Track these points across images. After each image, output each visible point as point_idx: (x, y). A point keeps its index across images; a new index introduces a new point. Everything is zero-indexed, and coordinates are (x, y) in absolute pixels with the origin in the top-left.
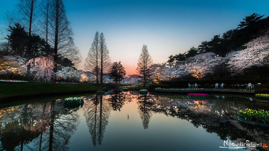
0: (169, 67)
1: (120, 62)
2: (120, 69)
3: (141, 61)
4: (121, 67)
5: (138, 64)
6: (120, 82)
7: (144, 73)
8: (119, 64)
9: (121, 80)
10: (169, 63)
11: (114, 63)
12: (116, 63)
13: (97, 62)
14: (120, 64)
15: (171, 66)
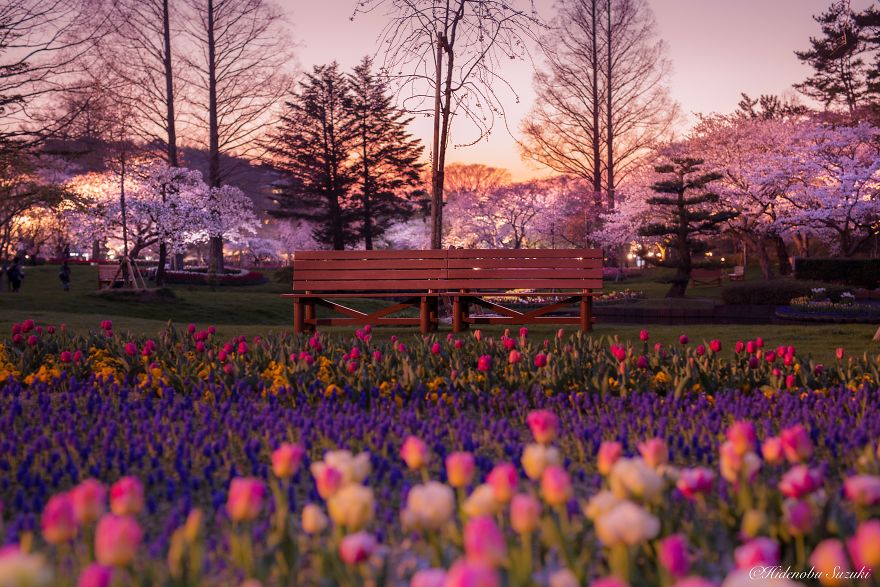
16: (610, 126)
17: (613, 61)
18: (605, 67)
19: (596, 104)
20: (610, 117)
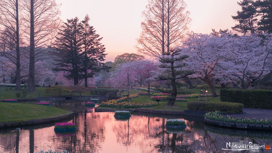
0: (240, 34)
1: (87, 19)
2: (88, 39)
3: (152, 16)
4: (91, 32)
5: (143, 23)
6: (86, 81)
7: (172, 68)
8: (84, 26)
9: (91, 76)
10: (241, 22)
11: (69, 21)
12: (76, 20)
13: (17, 19)
14: (87, 25)
15: (245, 29)
16: (168, 40)
17: (170, 19)
18: (167, 21)
19: (163, 34)
20: (168, 37)
